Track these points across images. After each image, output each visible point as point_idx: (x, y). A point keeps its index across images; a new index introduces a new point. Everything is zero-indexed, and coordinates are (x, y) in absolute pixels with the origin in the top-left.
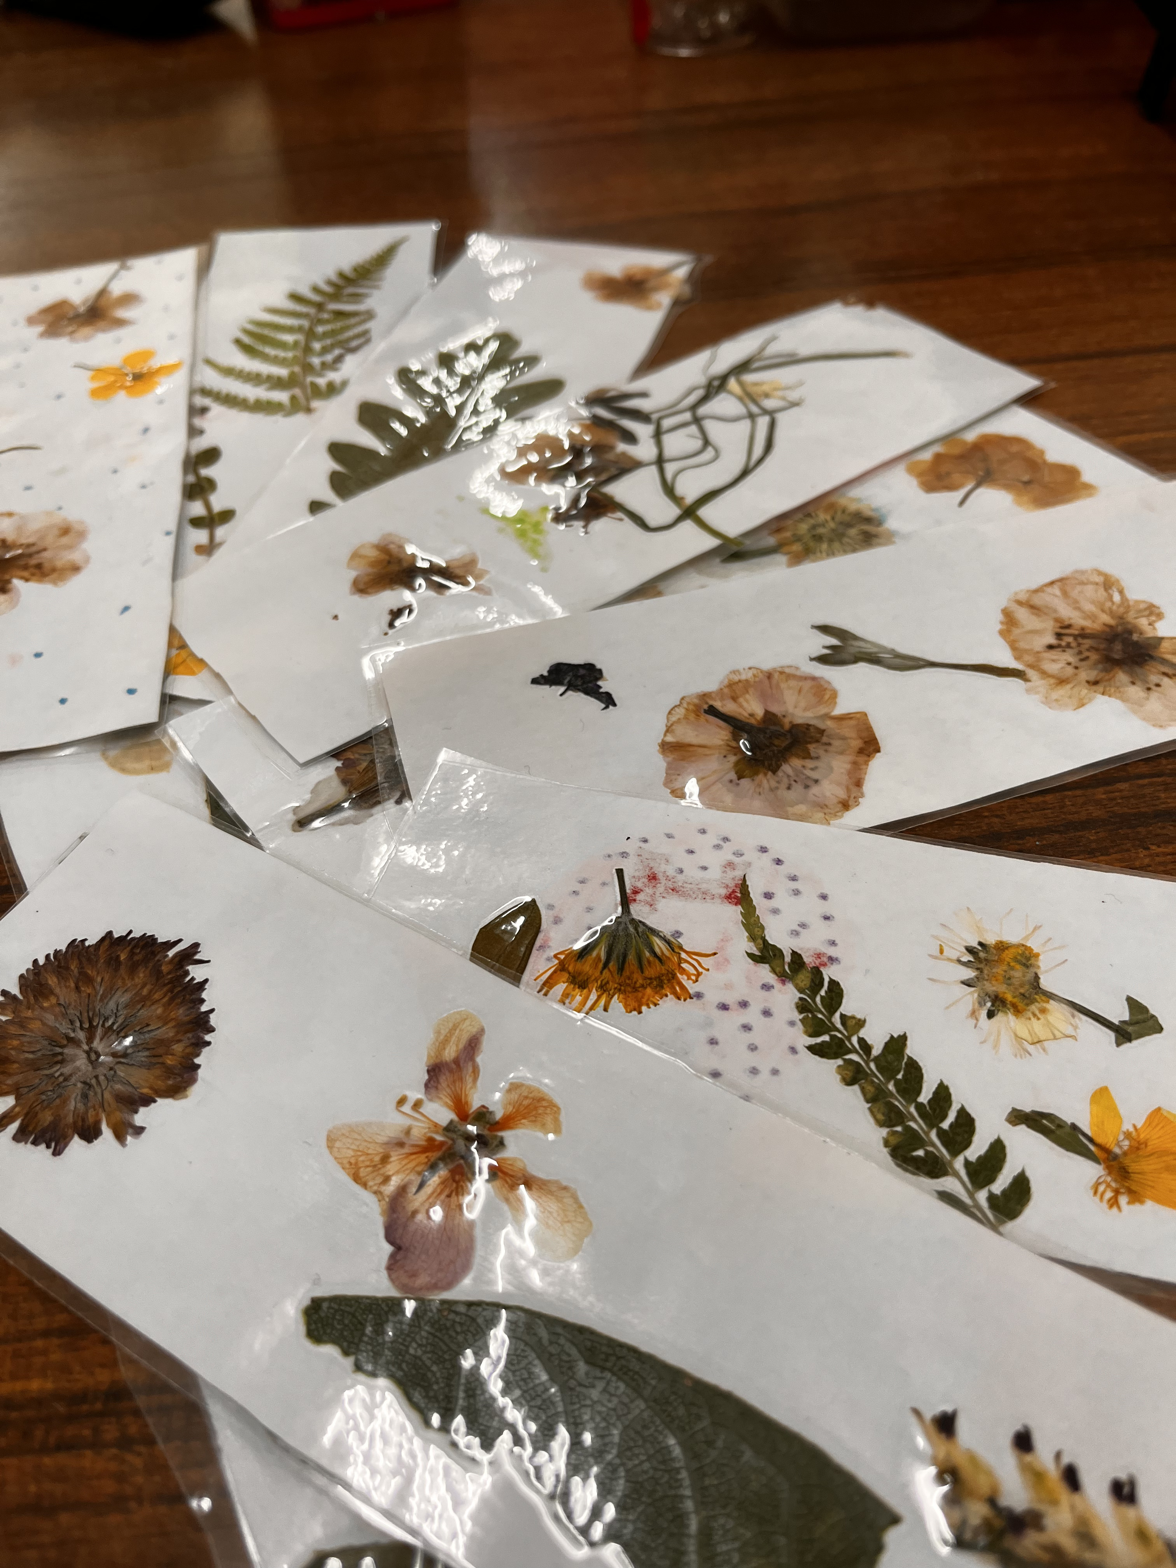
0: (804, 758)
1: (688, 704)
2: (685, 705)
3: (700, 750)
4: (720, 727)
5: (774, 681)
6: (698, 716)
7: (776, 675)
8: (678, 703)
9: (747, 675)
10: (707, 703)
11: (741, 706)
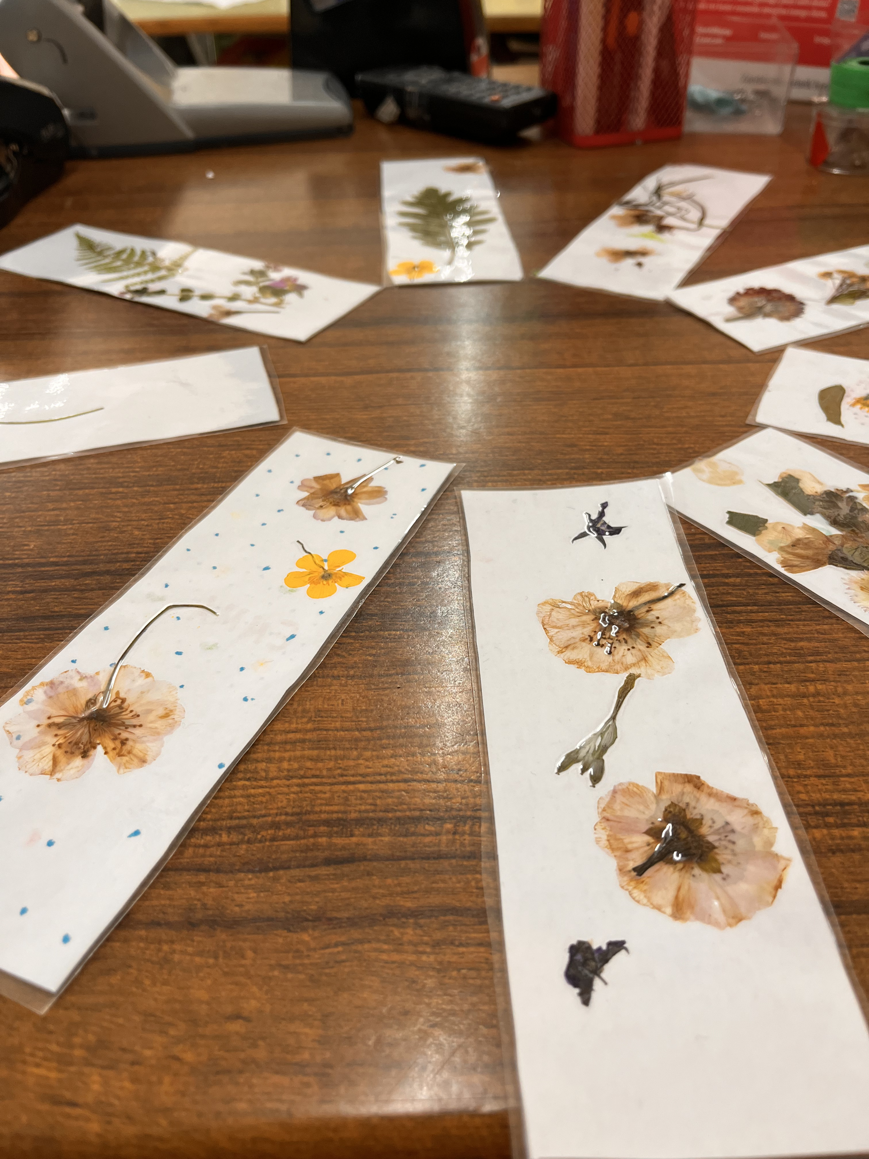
0: (701, 824)
1: (628, 884)
2: (630, 888)
3: (683, 892)
4: (658, 871)
5: (611, 818)
6: (643, 882)
7: (605, 814)
8: (627, 892)
9: (603, 835)
10: (630, 871)
11: (637, 849)
